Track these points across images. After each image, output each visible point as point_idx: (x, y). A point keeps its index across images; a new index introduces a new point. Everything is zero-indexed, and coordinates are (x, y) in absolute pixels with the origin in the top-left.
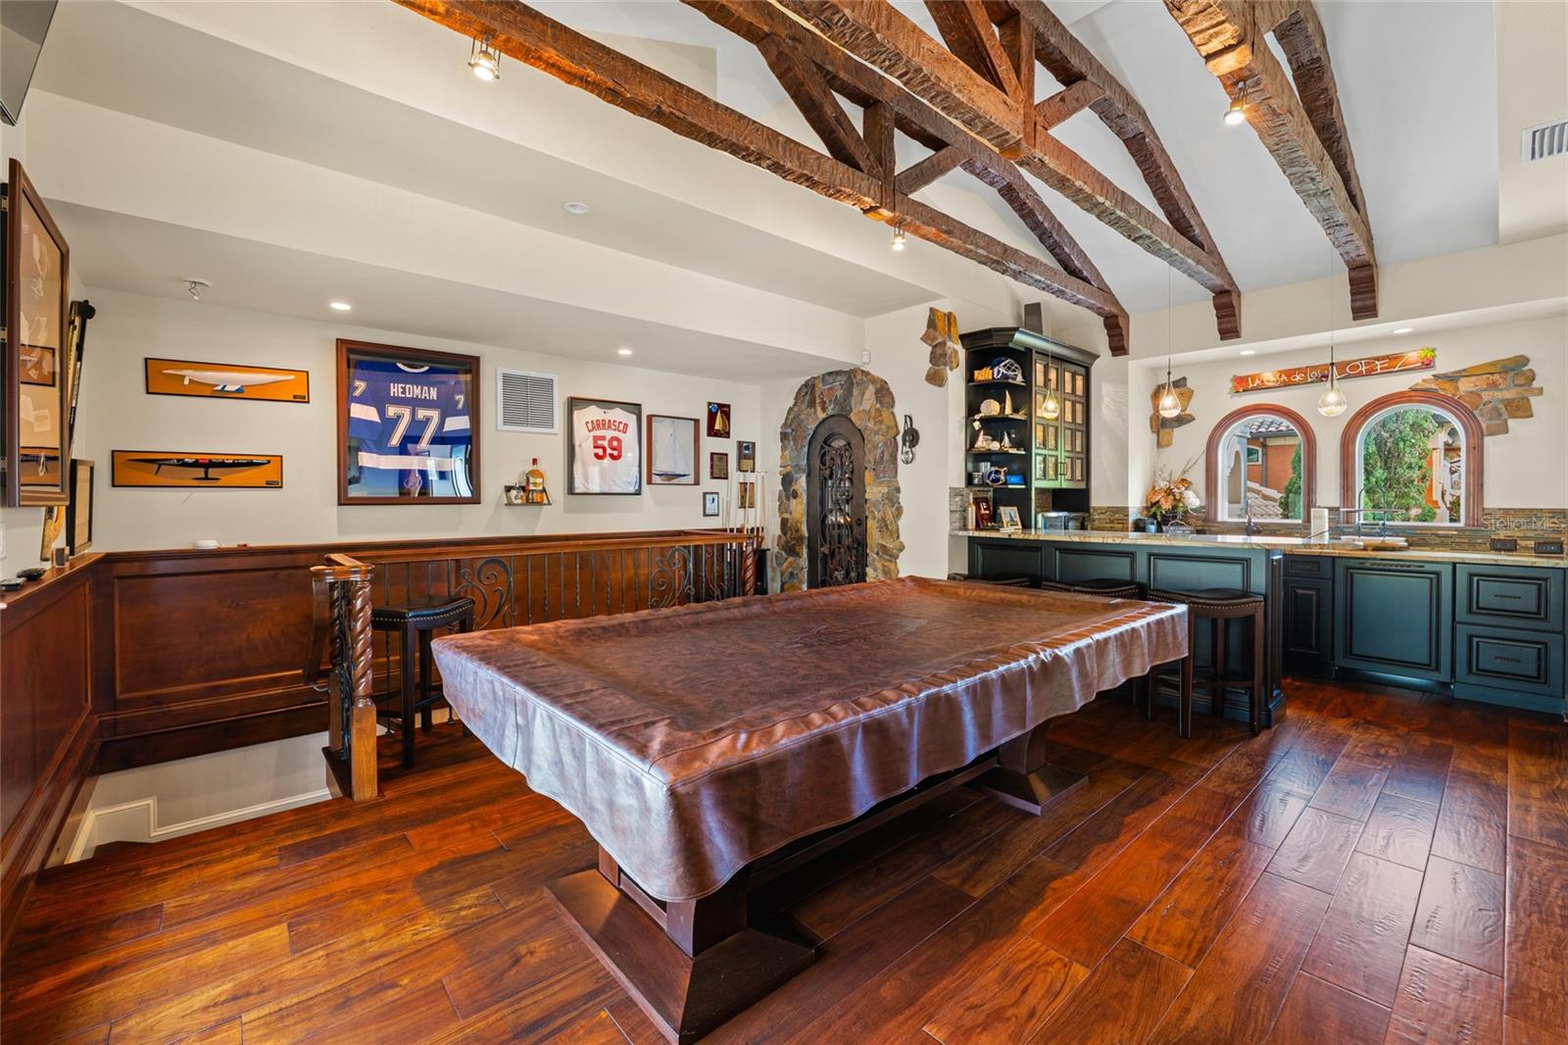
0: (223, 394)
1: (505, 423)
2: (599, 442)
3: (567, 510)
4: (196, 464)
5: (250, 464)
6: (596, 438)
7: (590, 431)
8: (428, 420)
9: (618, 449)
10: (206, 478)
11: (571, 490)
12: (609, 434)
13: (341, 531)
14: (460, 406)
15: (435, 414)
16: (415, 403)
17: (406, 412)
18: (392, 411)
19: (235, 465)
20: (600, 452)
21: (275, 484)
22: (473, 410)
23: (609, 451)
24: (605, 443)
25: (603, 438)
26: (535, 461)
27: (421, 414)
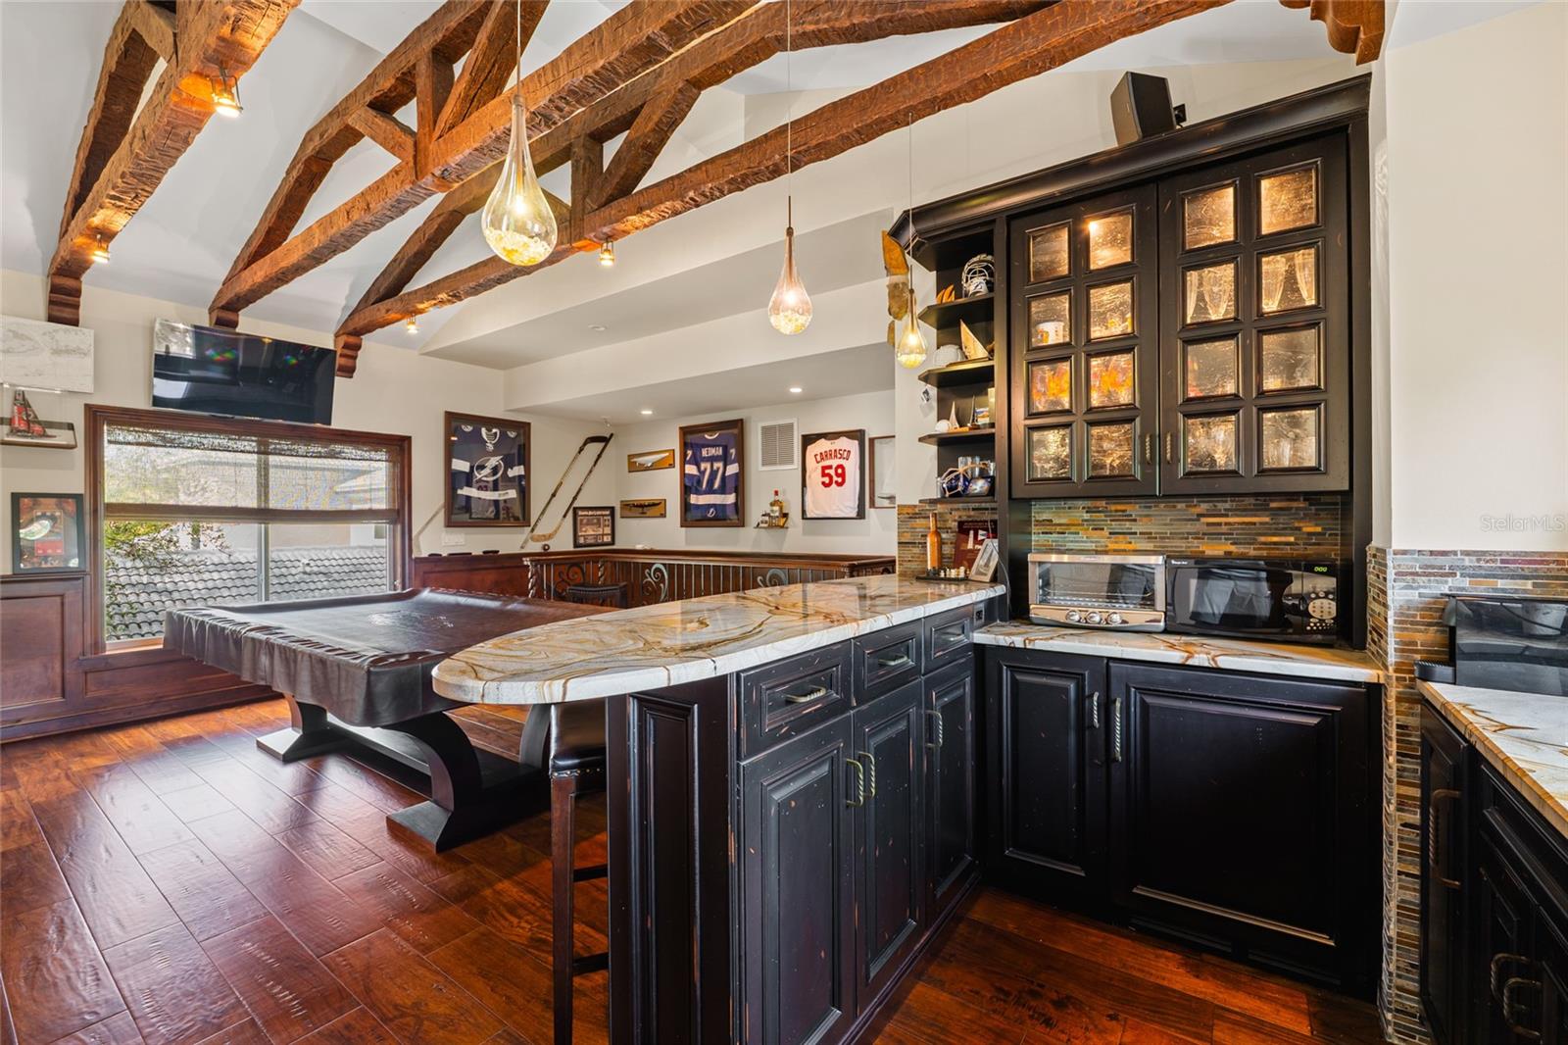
0: (647, 469)
1: (763, 465)
2: (827, 471)
3: (805, 532)
4: (637, 506)
5: (654, 505)
6: (824, 468)
7: (818, 462)
8: (718, 469)
9: (843, 476)
10: (643, 513)
11: (804, 517)
12: (835, 463)
13: (687, 543)
14: (733, 457)
15: (719, 465)
16: (712, 459)
17: (708, 465)
18: (703, 466)
19: (649, 505)
20: (827, 480)
21: (663, 515)
22: (741, 459)
23: (835, 478)
24: (832, 472)
25: (830, 467)
26: (776, 493)
27: (716, 465)
